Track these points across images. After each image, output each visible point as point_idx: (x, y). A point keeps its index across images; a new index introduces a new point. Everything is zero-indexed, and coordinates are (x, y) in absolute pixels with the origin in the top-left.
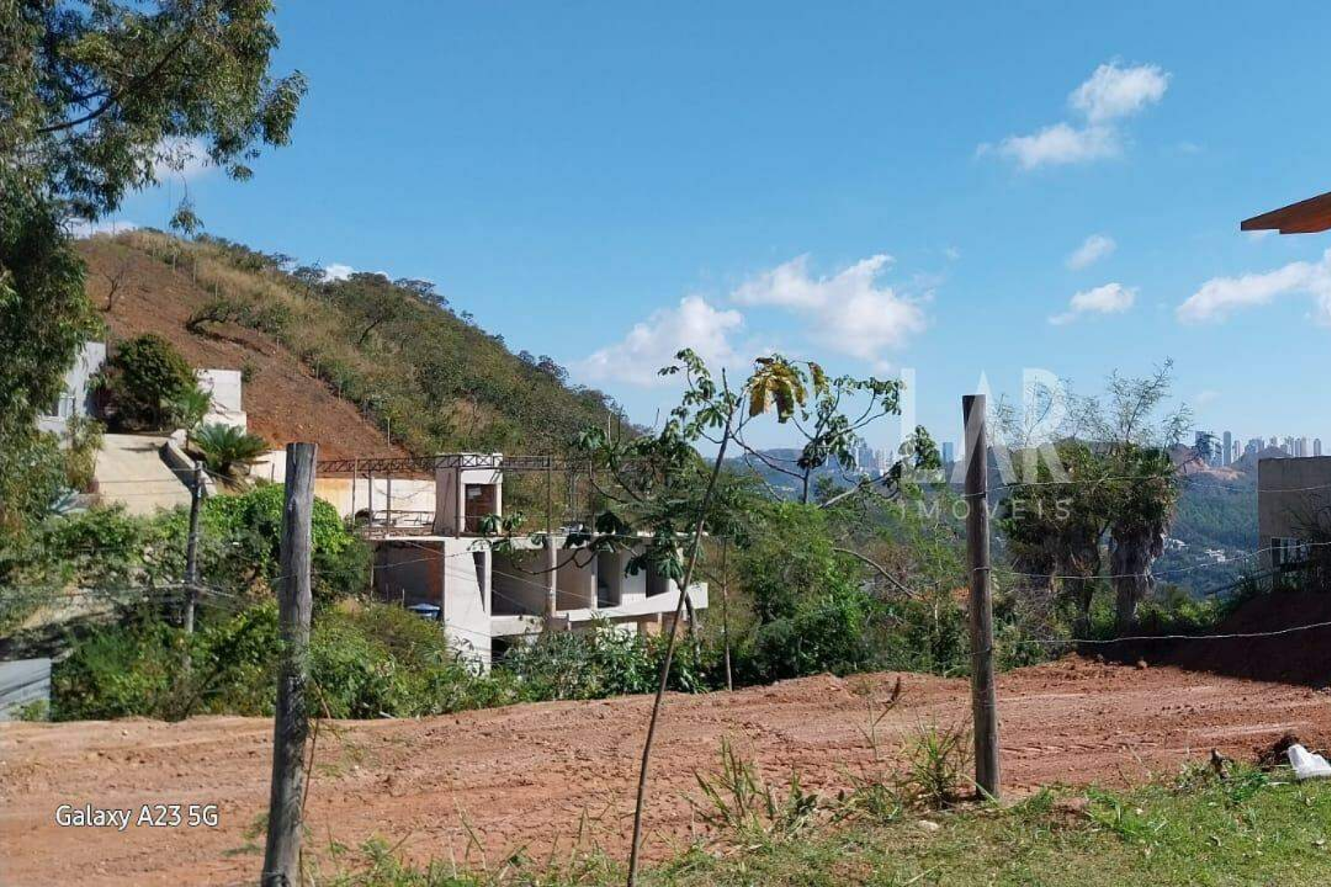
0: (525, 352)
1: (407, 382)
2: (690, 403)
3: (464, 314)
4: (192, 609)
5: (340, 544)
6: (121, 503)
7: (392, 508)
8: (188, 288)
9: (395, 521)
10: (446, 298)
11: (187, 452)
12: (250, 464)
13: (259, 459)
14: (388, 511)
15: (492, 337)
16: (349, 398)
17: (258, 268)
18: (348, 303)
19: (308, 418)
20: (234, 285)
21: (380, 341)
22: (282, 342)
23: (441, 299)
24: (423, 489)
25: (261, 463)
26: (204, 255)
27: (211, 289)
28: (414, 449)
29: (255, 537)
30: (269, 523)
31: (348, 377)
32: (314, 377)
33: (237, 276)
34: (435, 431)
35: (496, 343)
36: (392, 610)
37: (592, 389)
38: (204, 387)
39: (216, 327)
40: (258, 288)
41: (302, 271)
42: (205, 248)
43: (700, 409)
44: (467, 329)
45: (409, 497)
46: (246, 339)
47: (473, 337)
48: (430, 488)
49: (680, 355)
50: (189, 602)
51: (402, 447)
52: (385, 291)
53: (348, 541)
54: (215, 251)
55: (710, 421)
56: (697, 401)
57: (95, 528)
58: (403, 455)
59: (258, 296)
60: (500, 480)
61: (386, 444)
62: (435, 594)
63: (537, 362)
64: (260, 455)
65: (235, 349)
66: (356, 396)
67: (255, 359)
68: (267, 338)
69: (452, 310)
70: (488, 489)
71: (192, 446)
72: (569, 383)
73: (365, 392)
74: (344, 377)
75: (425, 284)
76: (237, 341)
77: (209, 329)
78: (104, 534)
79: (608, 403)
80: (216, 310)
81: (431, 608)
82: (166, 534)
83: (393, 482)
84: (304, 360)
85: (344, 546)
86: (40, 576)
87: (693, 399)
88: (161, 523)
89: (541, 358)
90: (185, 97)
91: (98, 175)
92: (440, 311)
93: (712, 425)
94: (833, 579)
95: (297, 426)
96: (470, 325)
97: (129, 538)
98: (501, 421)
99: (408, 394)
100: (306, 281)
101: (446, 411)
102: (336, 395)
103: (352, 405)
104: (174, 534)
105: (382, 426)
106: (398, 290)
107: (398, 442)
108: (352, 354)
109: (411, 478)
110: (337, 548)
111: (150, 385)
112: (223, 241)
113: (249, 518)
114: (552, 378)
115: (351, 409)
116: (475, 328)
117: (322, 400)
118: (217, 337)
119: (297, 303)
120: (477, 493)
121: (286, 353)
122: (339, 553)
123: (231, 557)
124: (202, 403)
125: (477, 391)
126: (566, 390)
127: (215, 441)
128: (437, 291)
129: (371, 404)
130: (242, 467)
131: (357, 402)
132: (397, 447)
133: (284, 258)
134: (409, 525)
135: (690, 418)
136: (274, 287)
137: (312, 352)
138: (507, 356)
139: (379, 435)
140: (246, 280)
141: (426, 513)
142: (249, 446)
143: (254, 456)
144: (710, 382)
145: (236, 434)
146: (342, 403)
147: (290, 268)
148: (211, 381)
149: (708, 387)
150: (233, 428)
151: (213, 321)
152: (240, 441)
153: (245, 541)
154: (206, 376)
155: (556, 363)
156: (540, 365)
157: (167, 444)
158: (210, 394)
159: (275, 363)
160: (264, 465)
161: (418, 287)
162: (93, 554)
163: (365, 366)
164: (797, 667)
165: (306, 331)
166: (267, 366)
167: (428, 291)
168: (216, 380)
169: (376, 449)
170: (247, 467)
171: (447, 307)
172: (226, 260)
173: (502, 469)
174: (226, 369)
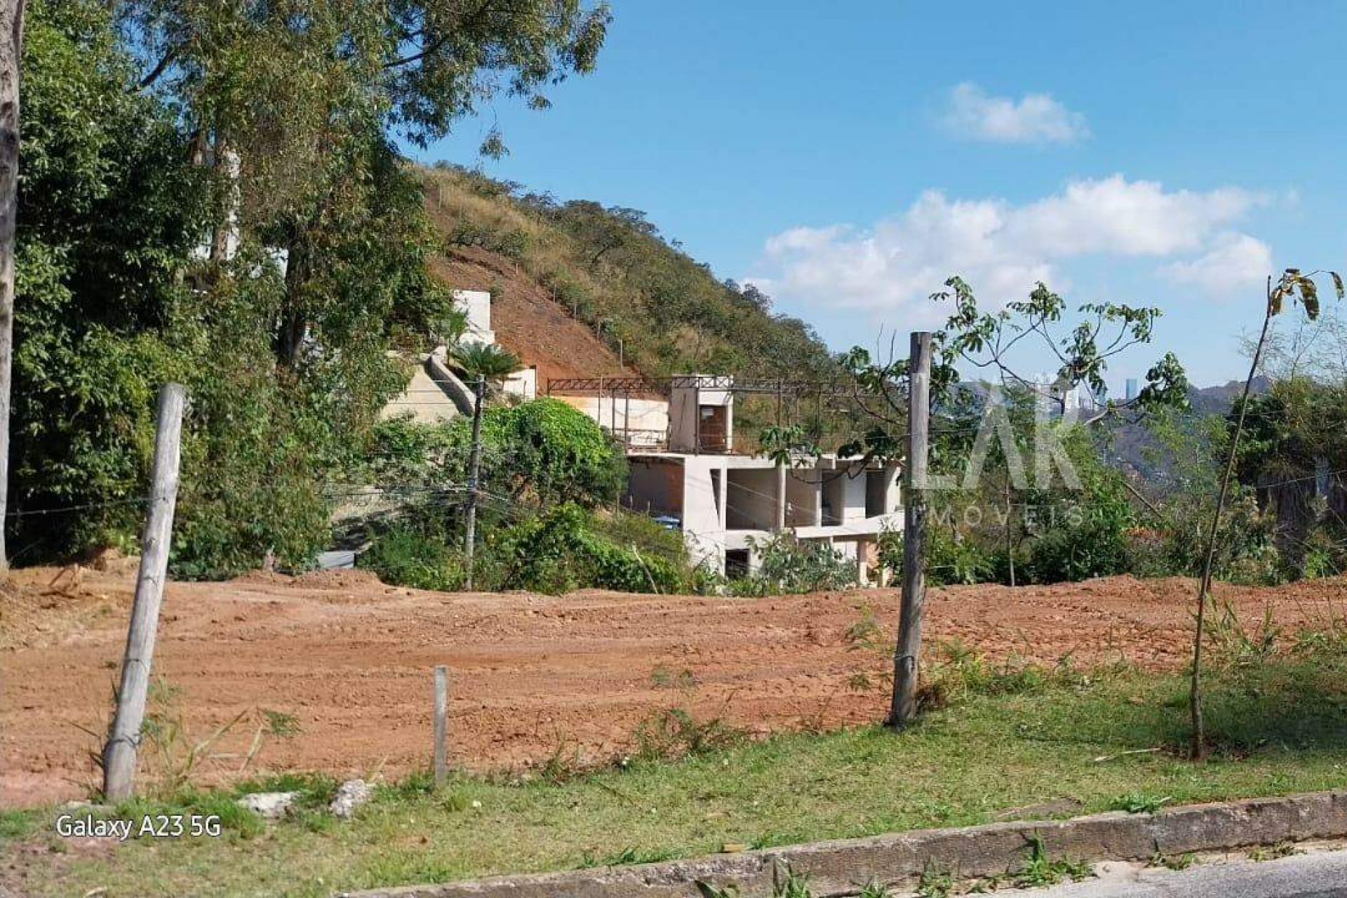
0: (730, 280)
1: (634, 306)
2: (952, 327)
3: (674, 242)
4: (473, 511)
5: (600, 456)
6: (412, 411)
7: (630, 427)
8: (434, 212)
9: (630, 439)
10: (656, 227)
11: (448, 366)
12: (503, 380)
13: (510, 376)
14: (626, 430)
15: (699, 265)
16: (583, 320)
17: (495, 195)
18: (577, 229)
19: (548, 339)
20: (476, 210)
21: (607, 267)
22: (522, 265)
23: (651, 227)
24: (654, 409)
25: (514, 379)
26: (448, 181)
27: (454, 214)
28: (644, 370)
29: (528, 447)
30: (539, 434)
31: (583, 301)
32: (552, 299)
33: (477, 201)
34: (663, 353)
35: (704, 271)
36: (641, 520)
37: (794, 318)
38: (458, 307)
39: (464, 251)
40: (497, 213)
41: (530, 197)
42: (447, 174)
43: (962, 334)
44: (678, 257)
45: (641, 416)
46: (489, 262)
47: (682, 264)
48: (660, 409)
49: (949, 282)
50: (472, 503)
51: (633, 369)
52: (601, 218)
53: (607, 454)
54: (455, 178)
55: (969, 345)
56: (959, 326)
57: (390, 433)
58: (634, 376)
59: (498, 221)
60: (731, 402)
61: (619, 366)
62: (676, 509)
63: (742, 290)
64: (513, 371)
65: (480, 272)
66: (589, 319)
67: (499, 282)
68: (508, 262)
69: (661, 238)
70: (720, 410)
71: (452, 361)
72: (772, 312)
73: (598, 315)
74: (578, 300)
75: (637, 212)
76: (481, 263)
77: (456, 252)
78: (398, 439)
79: (808, 332)
80: (463, 234)
81: (672, 520)
82: (449, 441)
83: (631, 401)
84: (541, 283)
85: (604, 458)
86: (343, 476)
87: (955, 324)
88: (444, 430)
89: (746, 286)
90: (504, 32)
91: (426, 105)
92: (653, 239)
93: (971, 349)
94: (1100, 493)
95: (539, 346)
96: (680, 252)
97: (419, 444)
98: (725, 347)
99: (637, 317)
100: (534, 206)
101: (672, 335)
102: (571, 316)
103: (588, 327)
104: (456, 443)
105: (615, 347)
106: (613, 218)
107: (629, 363)
108: (584, 277)
109: (643, 398)
110: (598, 460)
111: (414, 304)
112: (459, 168)
113: (521, 428)
114: (756, 306)
115: (585, 330)
116: (684, 256)
117: (559, 322)
118: (463, 260)
119: (531, 228)
120: (709, 413)
121: (524, 276)
122: (599, 465)
123: (506, 465)
124: (460, 322)
125: (699, 316)
126: (769, 318)
127: (473, 357)
128: (648, 219)
129: (603, 326)
130: (495, 382)
131: (591, 324)
132: (628, 368)
133: (514, 185)
134: (642, 443)
135: (948, 343)
136: (511, 213)
137: (549, 275)
138: (714, 283)
139: (612, 356)
140: (485, 205)
141: (656, 431)
142: (504, 364)
143: (508, 372)
144: (972, 308)
145: (493, 351)
146: (576, 325)
147: (520, 194)
148: (466, 301)
149: (970, 313)
150: (490, 346)
151: (460, 245)
152: (496, 358)
153: (520, 449)
154: (460, 296)
155: (761, 291)
156: (745, 293)
157: (430, 359)
158: (467, 313)
159: (515, 285)
160: (516, 382)
161: (631, 214)
162: (388, 457)
163: (597, 291)
164: (1070, 574)
165: (543, 256)
166: (509, 287)
167: (640, 219)
168: (469, 301)
169: (609, 370)
170: (501, 383)
171: (657, 235)
172: (466, 186)
173: (732, 390)
174: (473, 290)
